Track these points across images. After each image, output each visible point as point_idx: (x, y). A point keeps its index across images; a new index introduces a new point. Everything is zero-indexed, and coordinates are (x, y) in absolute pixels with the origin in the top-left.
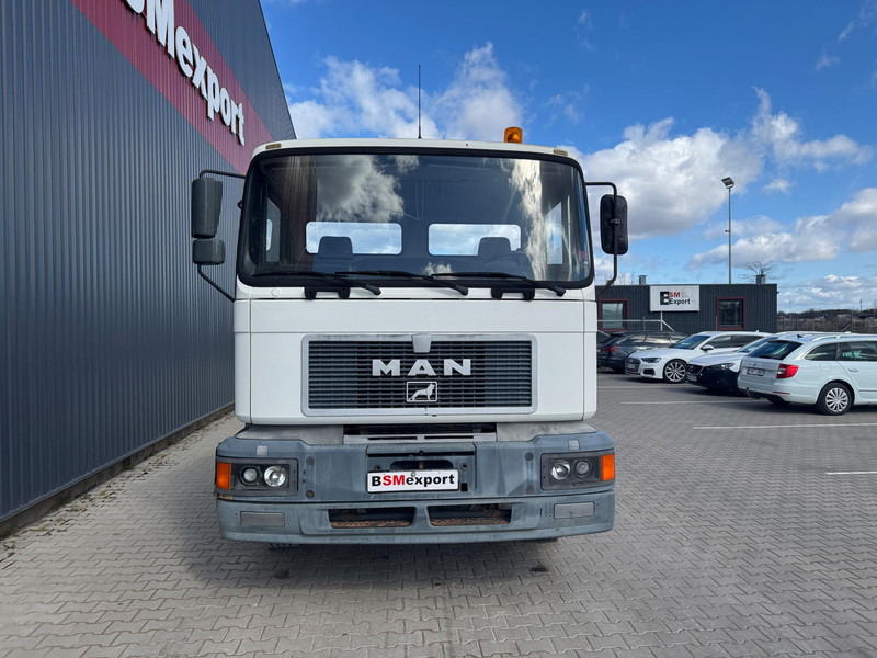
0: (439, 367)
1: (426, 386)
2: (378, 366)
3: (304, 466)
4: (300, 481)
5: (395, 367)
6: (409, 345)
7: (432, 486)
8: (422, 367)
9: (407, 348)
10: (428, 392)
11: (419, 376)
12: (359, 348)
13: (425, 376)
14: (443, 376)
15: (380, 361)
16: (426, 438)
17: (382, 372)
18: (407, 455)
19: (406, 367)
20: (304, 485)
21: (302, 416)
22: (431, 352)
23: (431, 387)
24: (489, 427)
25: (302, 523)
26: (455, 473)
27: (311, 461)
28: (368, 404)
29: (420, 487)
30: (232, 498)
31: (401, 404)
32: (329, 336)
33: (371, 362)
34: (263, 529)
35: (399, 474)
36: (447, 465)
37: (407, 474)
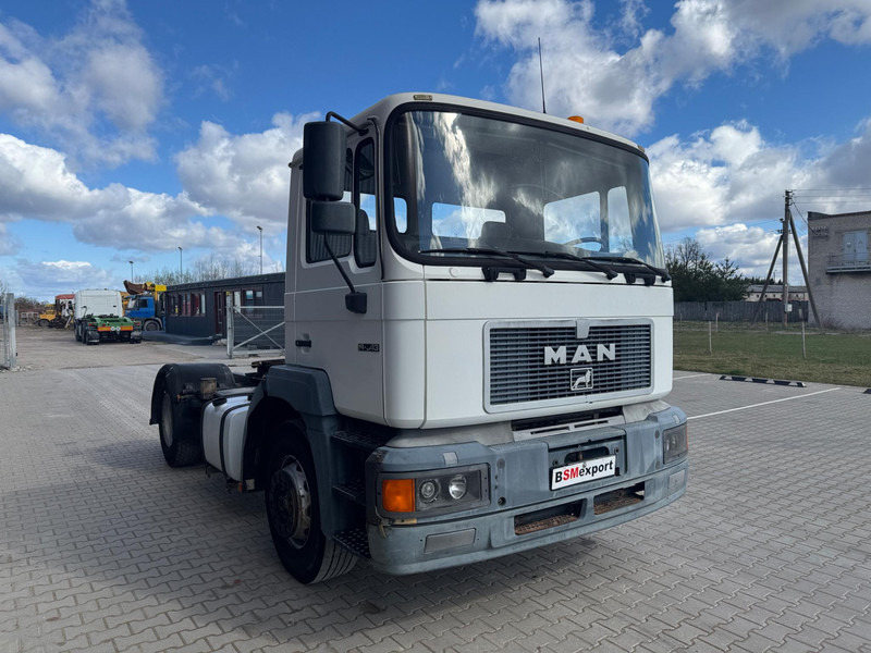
0: (594, 353)
1: (584, 373)
2: (550, 354)
3: (495, 471)
4: (493, 488)
5: (562, 354)
6: (573, 330)
7: (598, 475)
8: (582, 353)
9: (569, 334)
10: (586, 378)
11: (580, 363)
12: (531, 335)
13: (585, 362)
14: (597, 362)
15: (550, 348)
16: (576, 427)
17: (553, 361)
18: (576, 446)
19: (570, 354)
20: (496, 492)
21: (485, 414)
22: (589, 338)
23: (588, 373)
24: (617, 411)
25: (493, 536)
26: (613, 459)
27: (501, 464)
28: (539, 395)
29: (588, 477)
30: (415, 522)
31: (566, 392)
32: (509, 323)
33: (543, 350)
34: (448, 553)
35: (574, 466)
36: (604, 452)
37: (580, 466)
